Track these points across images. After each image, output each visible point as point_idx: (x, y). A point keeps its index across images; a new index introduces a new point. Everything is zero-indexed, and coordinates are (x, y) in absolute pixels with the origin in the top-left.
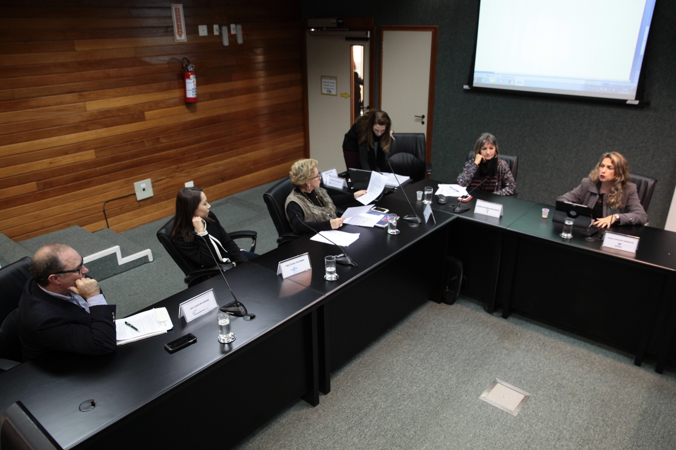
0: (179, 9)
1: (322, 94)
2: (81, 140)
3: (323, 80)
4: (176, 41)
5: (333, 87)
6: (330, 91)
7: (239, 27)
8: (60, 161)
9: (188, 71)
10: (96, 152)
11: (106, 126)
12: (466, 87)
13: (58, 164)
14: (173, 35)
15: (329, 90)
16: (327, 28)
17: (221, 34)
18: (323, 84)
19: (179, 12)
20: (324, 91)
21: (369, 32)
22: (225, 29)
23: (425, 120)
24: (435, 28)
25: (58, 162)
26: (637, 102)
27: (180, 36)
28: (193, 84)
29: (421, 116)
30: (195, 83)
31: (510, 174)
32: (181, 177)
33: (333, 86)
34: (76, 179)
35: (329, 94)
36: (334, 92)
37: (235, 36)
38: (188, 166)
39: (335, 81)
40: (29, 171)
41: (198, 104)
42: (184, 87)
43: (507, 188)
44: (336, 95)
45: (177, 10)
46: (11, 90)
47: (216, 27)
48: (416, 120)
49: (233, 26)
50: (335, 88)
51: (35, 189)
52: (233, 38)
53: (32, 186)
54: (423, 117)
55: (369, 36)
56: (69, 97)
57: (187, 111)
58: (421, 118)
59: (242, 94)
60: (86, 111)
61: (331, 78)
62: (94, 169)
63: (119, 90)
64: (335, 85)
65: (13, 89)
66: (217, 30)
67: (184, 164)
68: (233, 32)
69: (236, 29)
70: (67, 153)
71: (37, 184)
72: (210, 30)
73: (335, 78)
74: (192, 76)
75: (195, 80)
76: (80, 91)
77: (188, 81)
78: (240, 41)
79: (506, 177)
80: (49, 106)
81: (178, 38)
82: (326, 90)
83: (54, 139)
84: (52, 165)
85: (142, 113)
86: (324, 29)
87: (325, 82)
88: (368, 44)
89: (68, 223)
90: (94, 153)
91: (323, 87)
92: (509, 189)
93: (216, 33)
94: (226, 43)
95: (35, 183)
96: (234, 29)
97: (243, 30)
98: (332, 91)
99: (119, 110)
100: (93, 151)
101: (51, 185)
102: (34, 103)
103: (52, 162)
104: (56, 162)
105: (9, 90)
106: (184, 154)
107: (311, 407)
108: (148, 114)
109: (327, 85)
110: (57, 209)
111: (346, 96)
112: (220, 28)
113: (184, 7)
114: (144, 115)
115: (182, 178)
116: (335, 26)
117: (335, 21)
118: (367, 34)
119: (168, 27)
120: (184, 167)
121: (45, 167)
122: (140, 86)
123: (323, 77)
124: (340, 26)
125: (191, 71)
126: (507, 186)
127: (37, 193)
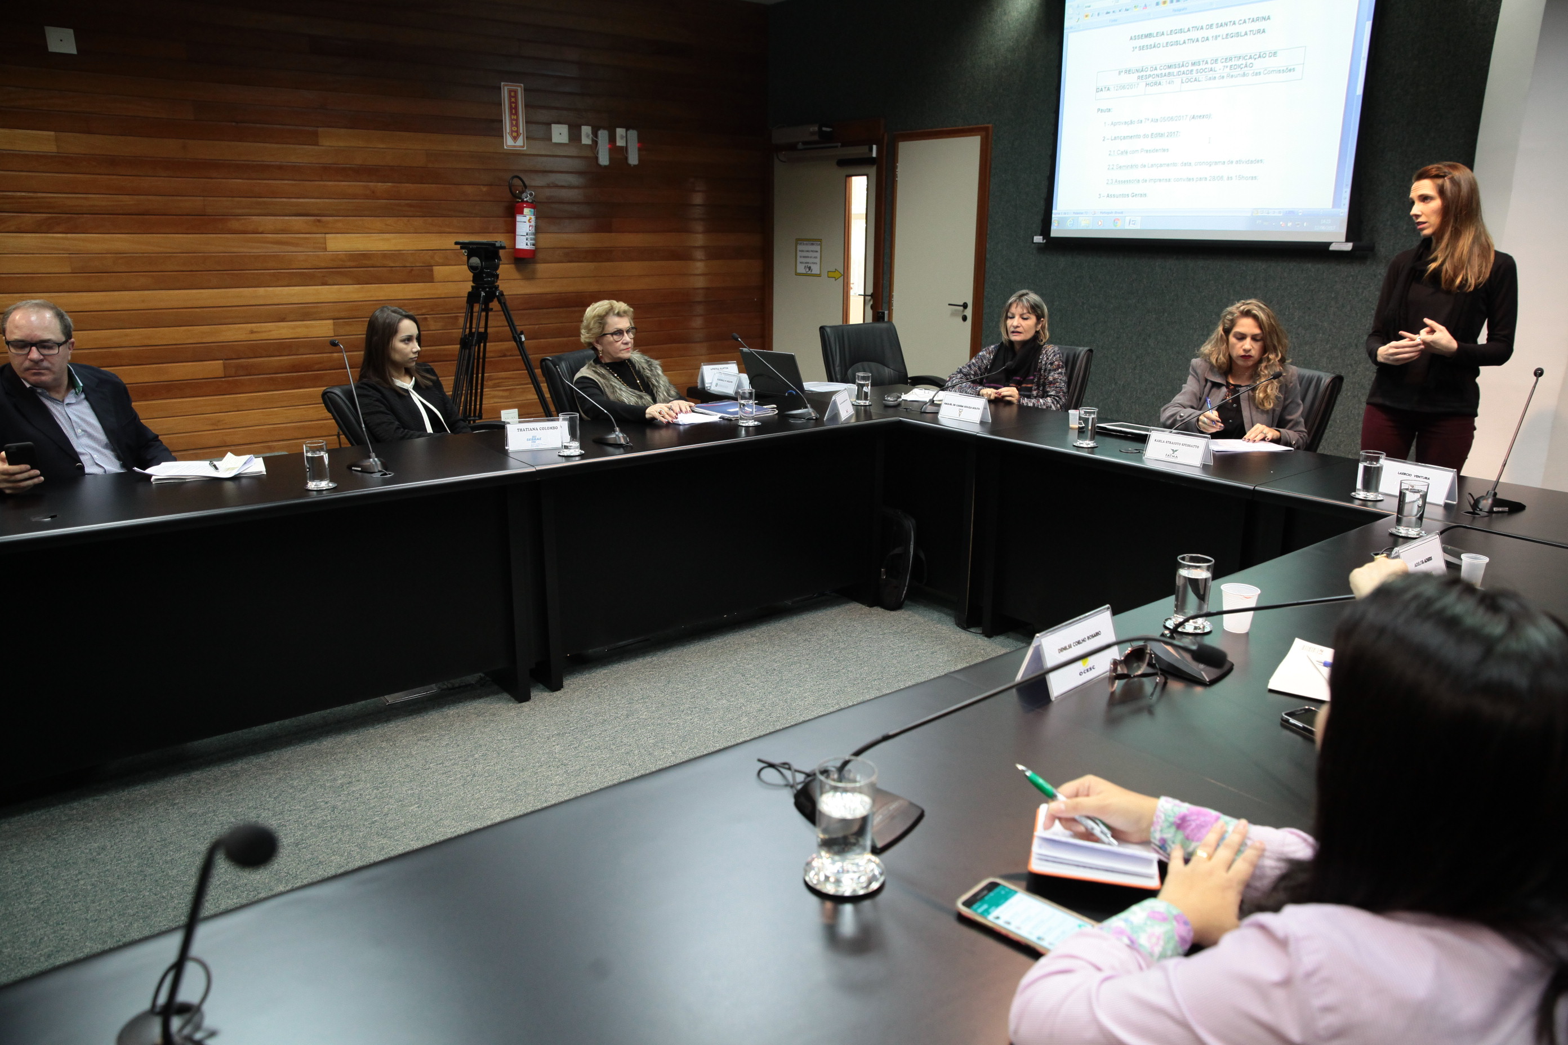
0: (516, 92)
1: (797, 274)
2: (311, 299)
3: (800, 247)
4: (505, 147)
5: (814, 260)
6: (810, 268)
7: (633, 134)
8: (270, 331)
9: (523, 201)
10: (334, 324)
11: (359, 282)
12: (1038, 239)
13: (264, 336)
14: (501, 135)
15: (809, 265)
16: (804, 143)
17: (595, 142)
18: (799, 254)
19: (516, 97)
20: (801, 269)
21: (874, 147)
22: (603, 135)
23: (969, 312)
24: (986, 129)
25: (265, 332)
26: (1349, 247)
27: (515, 139)
28: (528, 224)
29: (962, 304)
30: (533, 223)
31: (1061, 373)
32: (494, 397)
33: (816, 257)
34: (295, 368)
35: (809, 274)
36: (816, 270)
37: (624, 150)
38: (509, 378)
39: (818, 248)
40: (213, 339)
41: (541, 267)
42: (512, 230)
43: (1049, 399)
44: (819, 276)
45: (513, 94)
46: (202, 198)
47: (586, 130)
48: (954, 314)
49: (620, 132)
50: (818, 260)
51: (220, 373)
52: (618, 153)
53: (214, 368)
54: (965, 306)
55: (874, 155)
56: (298, 222)
57: (516, 275)
58: (962, 308)
59: (632, 260)
60: (325, 249)
61: (812, 241)
62: (329, 355)
63: (390, 220)
64: (818, 255)
65: (206, 198)
66: (588, 136)
67: (503, 374)
68: (620, 143)
69: (626, 138)
70: (283, 320)
71: (224, 363)
72: (575, 136)
73: (818, 241)
74: (526, 211)
75: (533, 218)
76: (317, 214)
77: (519, 218)
78: (633, 159)
79: (1051, 378)
80: (262, 233)
81: (509, 142)
82: (804, 265)
83: (261, 291)
84: (253, 337)
85: (429, 267)
86: (800, 146)
87: (802, 251)
88: (873, 171)
89: (270, 444)
90: (331, 327)
91: (799, 260)
92: (1053, 403)
93: (586, 141)
94: (604, 160)
95: (222, 361)
96: (622, 137)
97: (640, 140)
98: (813, 267)
99: (385, 255)
100: (331, 322)
101: (248, 370)
102: (235, 224)
103: (255, 330)
104: (262, 332)
105: (199, 198)
106: (505, 356)
107: (513, 703)
108: (439, 271)
109: (804, 257)
110: (255, 416)
111: (837, 275)
112: (595, 134)
113: (526, 90)
114: (432, 271)
115: (496, 400)
116: (816, 138)
117: (816, 129)
118: (871, 150)
119: (493, 121)
120: (502, 378)
121: (243, 337)
122: (430, 220)
123: (799, 241)
124: (826, 138)
125: (527, 201)
126: (1050, 396)
127: (222, 381)
